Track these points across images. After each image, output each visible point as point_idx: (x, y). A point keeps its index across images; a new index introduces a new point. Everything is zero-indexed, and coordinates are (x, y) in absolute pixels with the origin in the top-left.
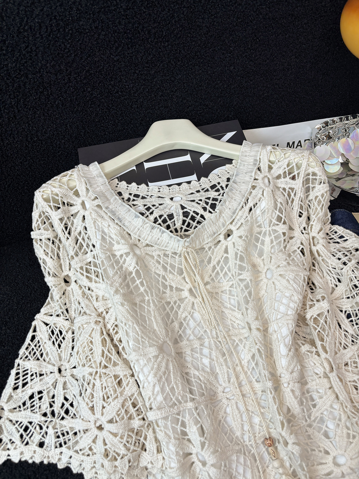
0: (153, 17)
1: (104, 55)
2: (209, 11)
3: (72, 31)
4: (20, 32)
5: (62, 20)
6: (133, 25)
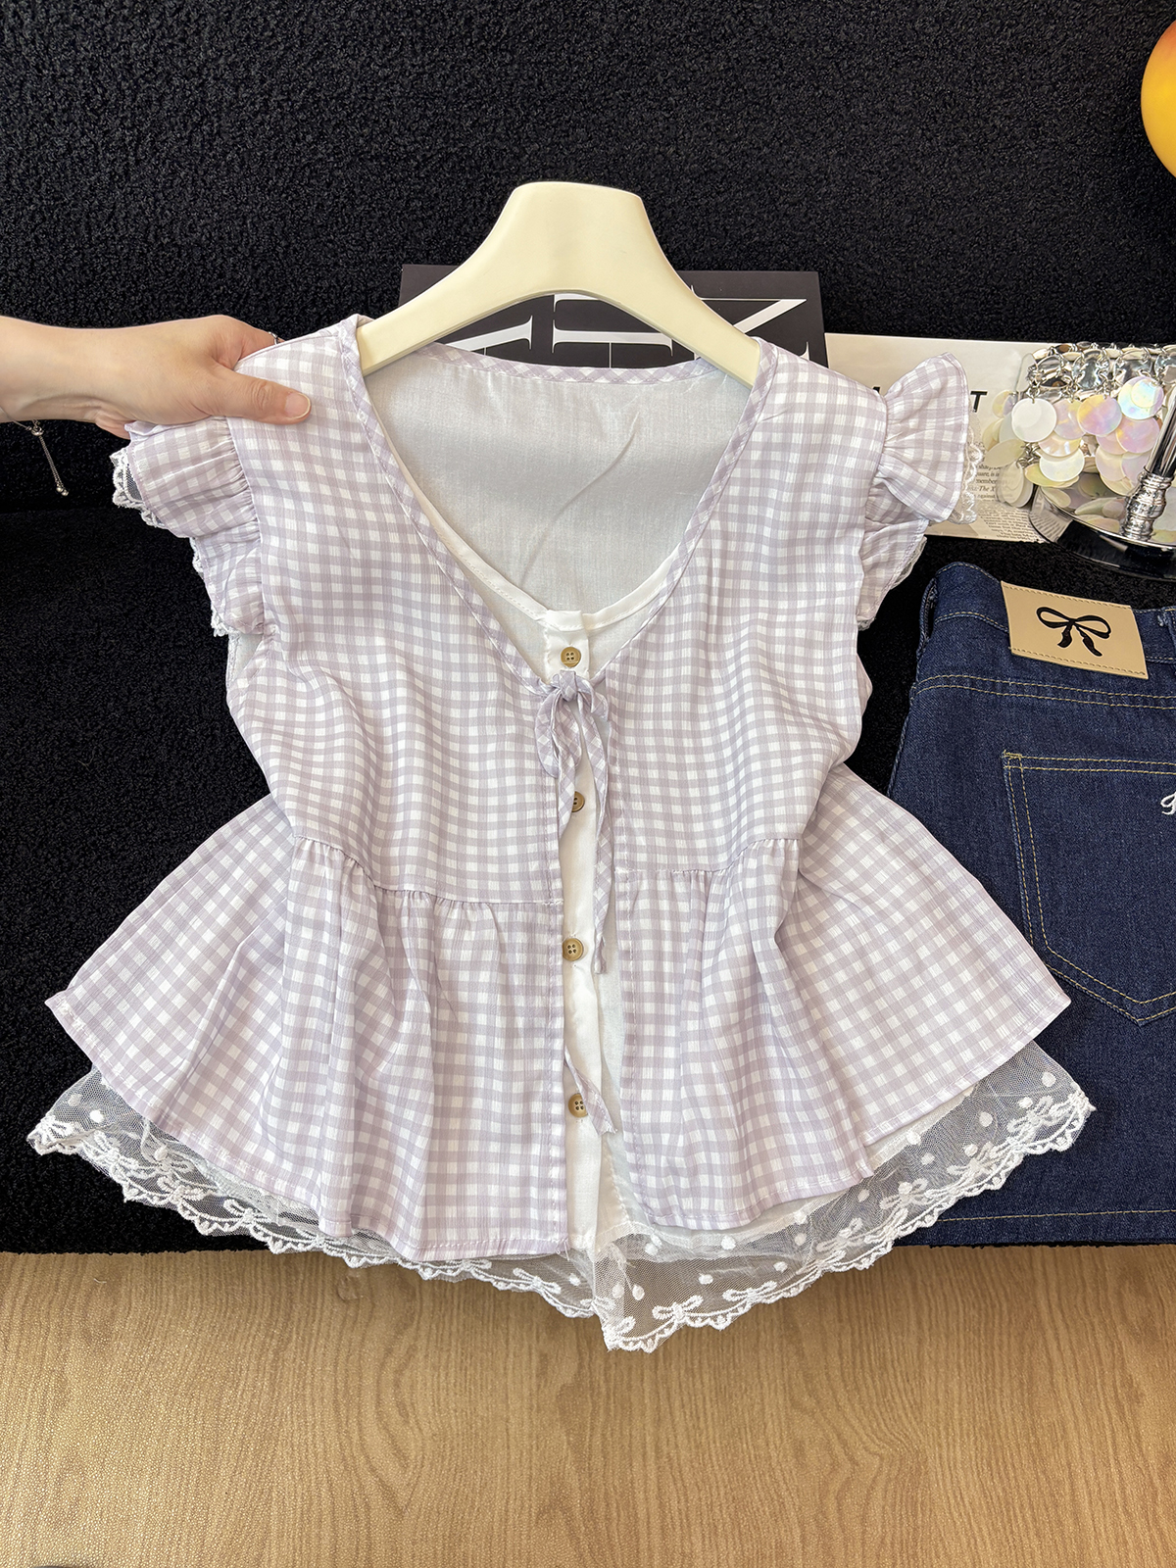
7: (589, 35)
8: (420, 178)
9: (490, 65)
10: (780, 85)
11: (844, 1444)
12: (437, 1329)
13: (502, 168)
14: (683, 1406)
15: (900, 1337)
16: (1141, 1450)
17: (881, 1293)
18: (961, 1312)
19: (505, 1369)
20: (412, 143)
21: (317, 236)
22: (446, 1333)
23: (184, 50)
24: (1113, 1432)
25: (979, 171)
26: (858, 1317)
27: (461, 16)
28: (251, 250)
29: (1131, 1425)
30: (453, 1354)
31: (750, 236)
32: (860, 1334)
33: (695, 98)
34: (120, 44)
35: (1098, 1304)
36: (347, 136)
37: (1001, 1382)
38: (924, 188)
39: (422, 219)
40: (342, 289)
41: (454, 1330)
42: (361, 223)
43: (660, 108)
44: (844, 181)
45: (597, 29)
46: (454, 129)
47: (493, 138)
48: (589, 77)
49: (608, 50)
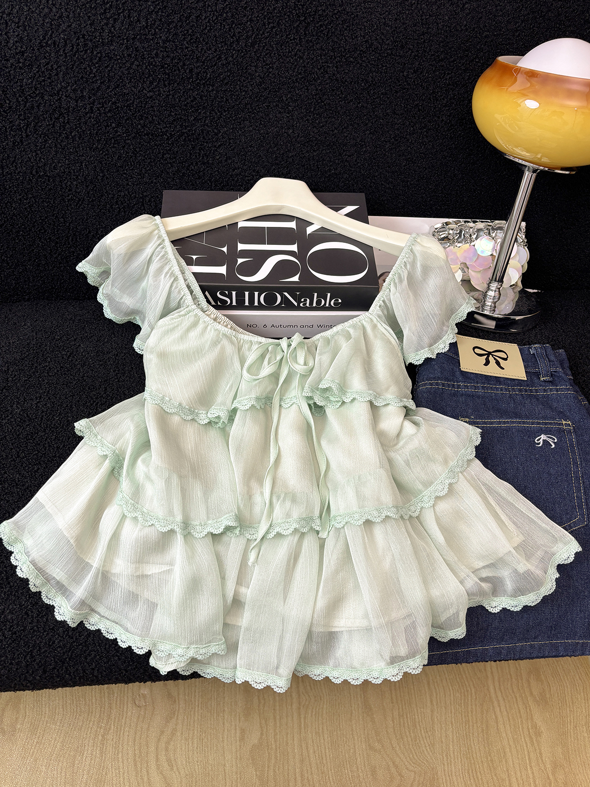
0: (197, 55)
1: (135, 88)
2: (263, 58)
3: (101, 54)
4: (42, 46)
5: (91, 40)
6: (172, 60)
7: (250, 78)
8: (169, 144)
9: (202, 91)
11: (396, 767)
12: (187, 719)
13: (209, 139)
14: (315, 752)
15: (422, 710)
16: (542, 761)
17: (412, 687)
18: (452, 695)
19: (223, 738)
20: (165, 128)
21: (118, 171)
22: (192, 721)
23: (50, 83)
24: (528, 751)
25: (437, 140)
26: (401, 700)
27: (187, 68)
28: (85, 178)
29: (537, 748)
30: (196, 732)
31: (330, 170)
32: (402, 709)
33: (301, 107)
34: (18, 80)
35: (518, 687)
36: (132, 124)
37: (473, 730)
38: (411, 149)
39: (170, 163)
40: (130, 196)
41: (196, 719)
42: (140, 165)
43: (285, 112)
44: (373, 145)
45: (253, 75)
46: (185, 121)
47: (204, 125)
48: (250, 97)
49: (259, 85)
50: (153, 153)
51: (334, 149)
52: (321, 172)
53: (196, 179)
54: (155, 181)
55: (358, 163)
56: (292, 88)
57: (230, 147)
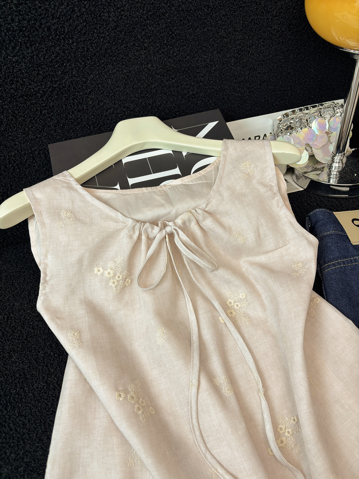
7: (105, 24)
8: (43, 101)
9: (63, 46)
10: (189, 30)
13: (79, 88)
20: (36, 87)
21: (3, 135)
27: (45, 26)
31: (188, 92)
33: (155, 42)
36: (5, 90)
38: (251, 59)
39: (49, 117)
40: (21, 153)
42: (22, 125)
43: (142, 49)
44: (221, 63)
45: (107, 21)
46: (54, 76)
47: (72, 77)
48: (109, 42)
49: (114, 29)
50: (31, 112)
51: (189, 73)
52: (181, 95)
53: (76, 125)
54: (39, 136)
55: (211, 81)
56: (144, 25)
57: (100, 91)
